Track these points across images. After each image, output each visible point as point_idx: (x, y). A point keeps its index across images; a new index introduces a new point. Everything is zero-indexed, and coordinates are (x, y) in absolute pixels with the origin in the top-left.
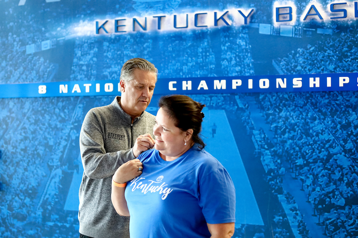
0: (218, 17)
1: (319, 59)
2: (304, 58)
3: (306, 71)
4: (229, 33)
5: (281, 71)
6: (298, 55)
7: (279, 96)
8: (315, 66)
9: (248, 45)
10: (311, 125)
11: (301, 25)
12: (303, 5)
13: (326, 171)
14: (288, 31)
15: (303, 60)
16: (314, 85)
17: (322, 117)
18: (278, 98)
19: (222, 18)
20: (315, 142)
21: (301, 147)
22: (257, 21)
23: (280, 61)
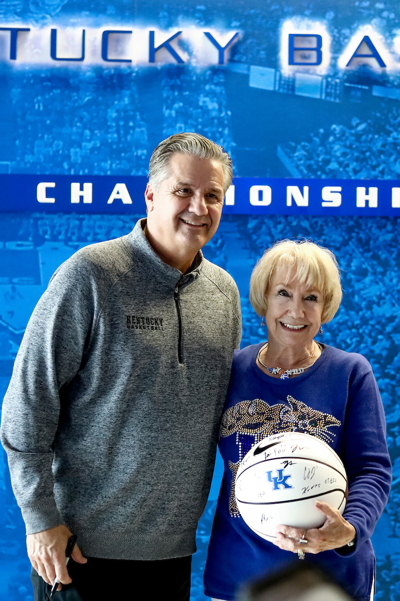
0: (156, 45)
1: (374, 149)
2: (345, 146)
3: (347, 172)
4: (182, 81)
5: (295, 170)
6: (331, 139)
7: (291, 223)
8: (367, 164)
9: (223, 109)
10: (358, 286)
11: (340, 75)
12: (344, 34)
13: (387, 380)
14: (312, 87)
15: (343, 150)
16: (367, 202)
17: (379, 269)
18: (288, 228)
19: (166, 45)
20: (365, 321)
21: (337, 332)
22: (244, 59)
23: (294, 150)
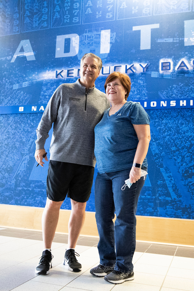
0: (128, 68)
1: (185, 90)
2: (177, 90)
3: (178, 97)
4: (134, 77)
5: (163, 97)
6: (173, 88)
7: (162, 111)
8: (184, 95)
9: (144, 83)
10: (181, 128)
11: (176, 72)
12: (177, 61)
13: (189, 154)
14: (168, 76)
15: (176, 91)
16: (183, 104)
17: (187, 123)
18: (161, 112)
19: (130, 68)
20: (183, 137)
21: (175, 140)
22: (150, 70)
23: (163, 92)
